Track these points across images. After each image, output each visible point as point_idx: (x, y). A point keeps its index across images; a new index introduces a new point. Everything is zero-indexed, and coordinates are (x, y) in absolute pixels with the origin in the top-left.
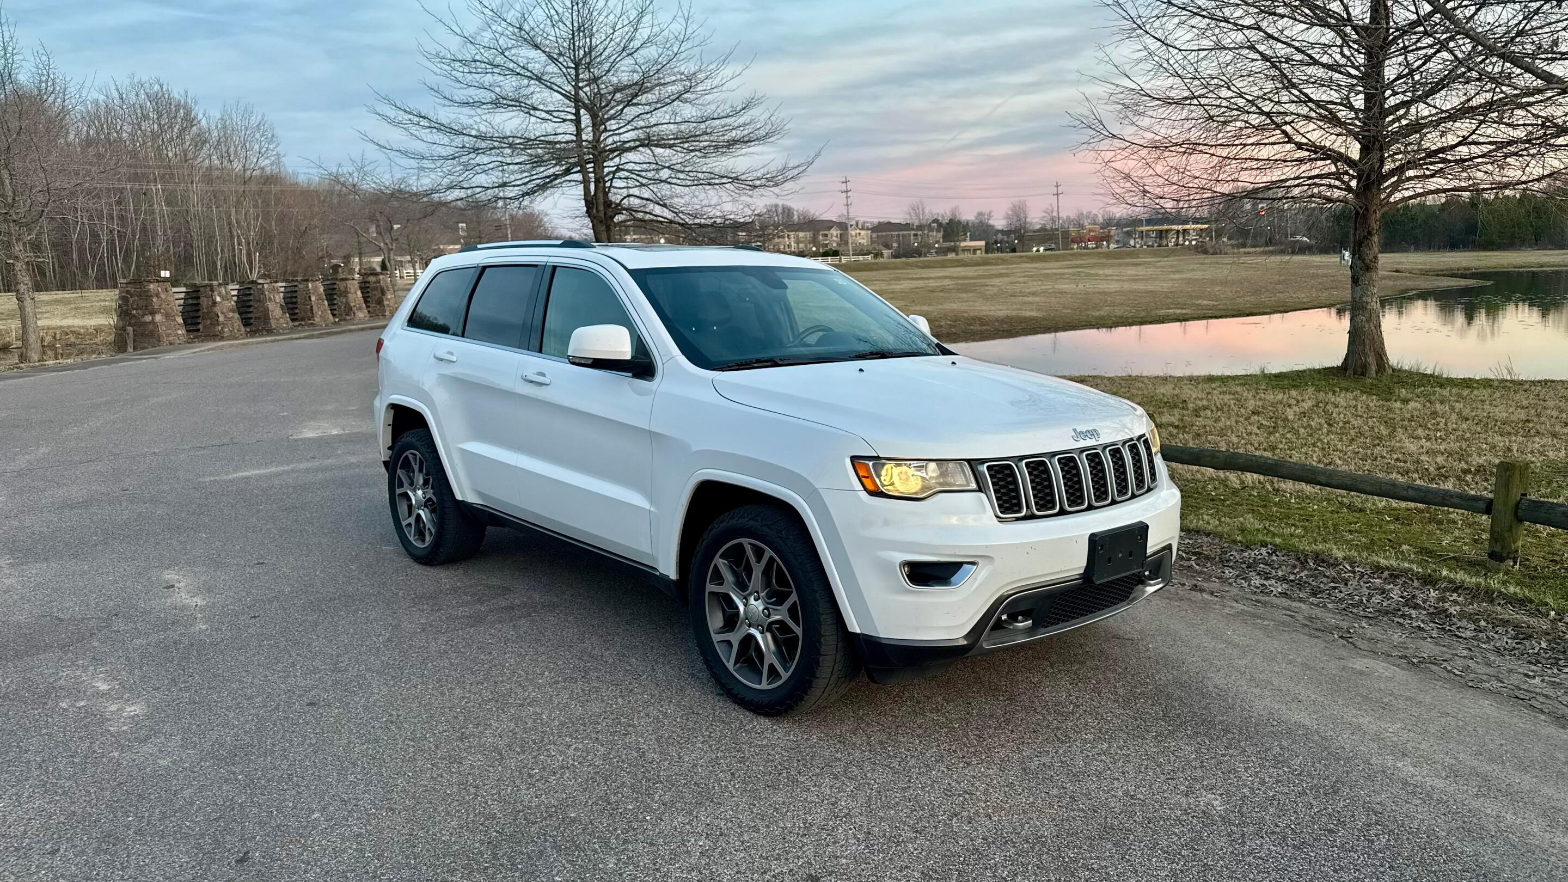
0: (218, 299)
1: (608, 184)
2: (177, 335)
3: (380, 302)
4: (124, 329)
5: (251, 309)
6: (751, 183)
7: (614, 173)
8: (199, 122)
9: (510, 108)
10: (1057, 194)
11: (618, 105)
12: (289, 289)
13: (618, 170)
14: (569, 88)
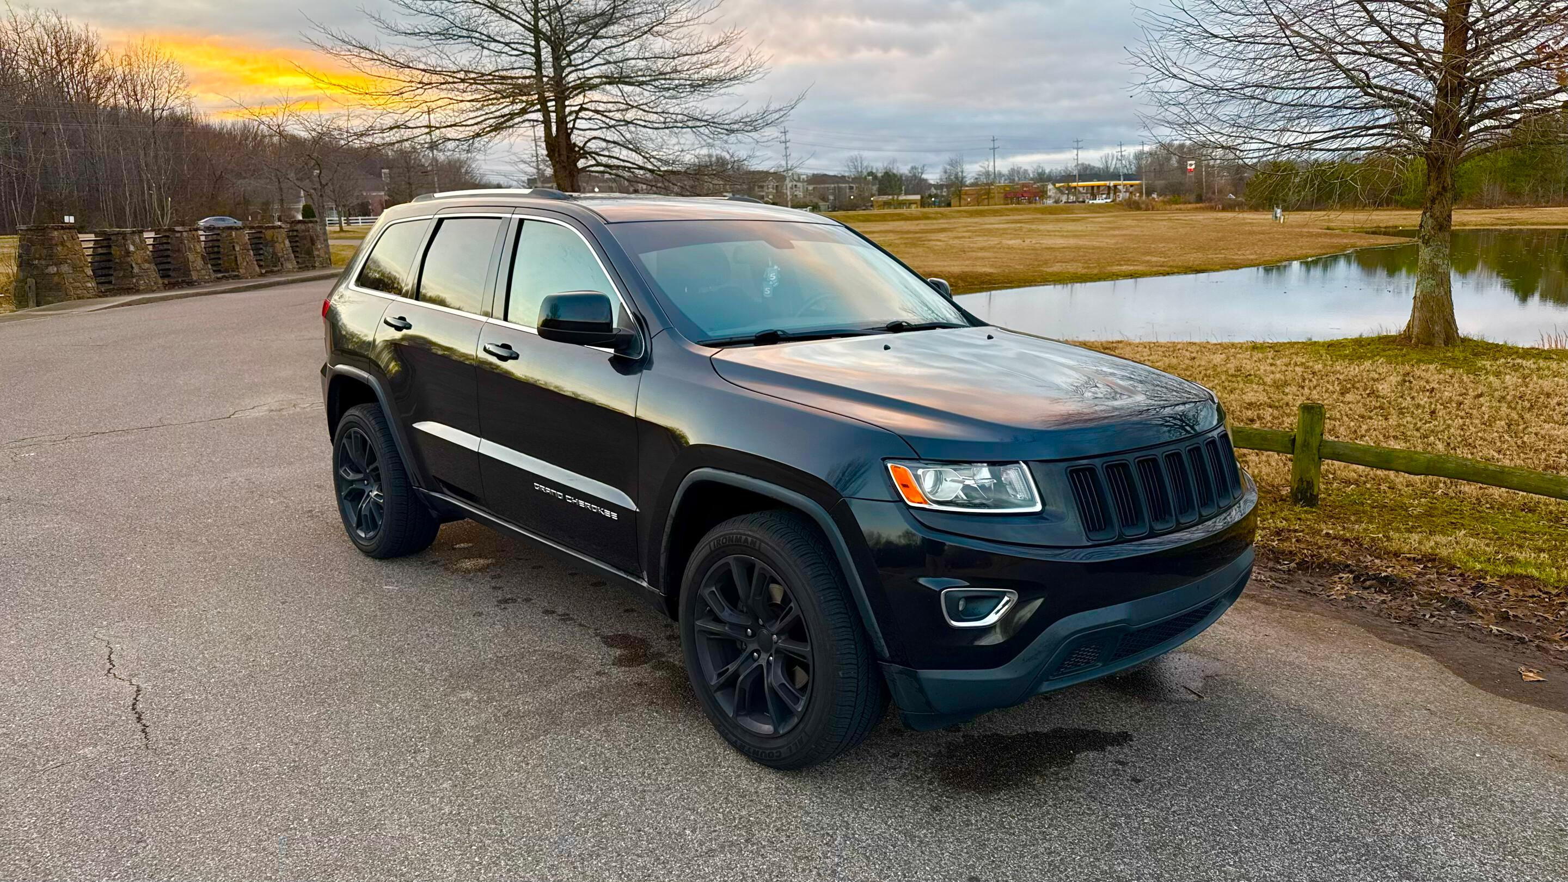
0: (132, 248)
1: (570, 125)
2: (87, 289)
3: (309, 253)
4: (24, 281)
5: (169, 260)
6: (726, 127)
7: (577, 112)
8: (102, 58)
9: (461, 40)
10: (994, 149)
11: (580, 37)
12: (210, 238)
13: (582, 109)
14: (528, 17)
